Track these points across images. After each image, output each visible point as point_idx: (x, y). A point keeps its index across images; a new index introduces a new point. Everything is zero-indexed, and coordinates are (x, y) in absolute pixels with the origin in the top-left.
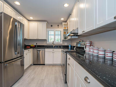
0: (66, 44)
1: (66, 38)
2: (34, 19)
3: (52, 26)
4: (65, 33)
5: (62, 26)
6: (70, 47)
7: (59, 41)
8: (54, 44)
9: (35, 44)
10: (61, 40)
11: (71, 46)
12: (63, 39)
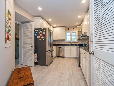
0: (80, 43)
1: (80, 38)
2: (57, 26)
3: (69, 29)
5: (77, 28)
6: (84, 45)
7: (75, 40)
8: (70, 43)
12: (77, 38)
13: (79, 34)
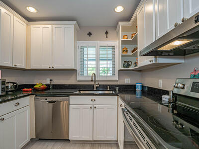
0: (127, 81)
1: (128, 66)
2: (43, 14)
3: (90, 34)
4: (127, 51)
5: (118, 33)
6: (139, 89)
7: (110, 73)
8: (95, 81)
9: (48, 82)
10: (114, 71)
11: (143, 87)
13: (123, 52)
